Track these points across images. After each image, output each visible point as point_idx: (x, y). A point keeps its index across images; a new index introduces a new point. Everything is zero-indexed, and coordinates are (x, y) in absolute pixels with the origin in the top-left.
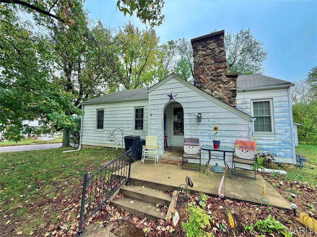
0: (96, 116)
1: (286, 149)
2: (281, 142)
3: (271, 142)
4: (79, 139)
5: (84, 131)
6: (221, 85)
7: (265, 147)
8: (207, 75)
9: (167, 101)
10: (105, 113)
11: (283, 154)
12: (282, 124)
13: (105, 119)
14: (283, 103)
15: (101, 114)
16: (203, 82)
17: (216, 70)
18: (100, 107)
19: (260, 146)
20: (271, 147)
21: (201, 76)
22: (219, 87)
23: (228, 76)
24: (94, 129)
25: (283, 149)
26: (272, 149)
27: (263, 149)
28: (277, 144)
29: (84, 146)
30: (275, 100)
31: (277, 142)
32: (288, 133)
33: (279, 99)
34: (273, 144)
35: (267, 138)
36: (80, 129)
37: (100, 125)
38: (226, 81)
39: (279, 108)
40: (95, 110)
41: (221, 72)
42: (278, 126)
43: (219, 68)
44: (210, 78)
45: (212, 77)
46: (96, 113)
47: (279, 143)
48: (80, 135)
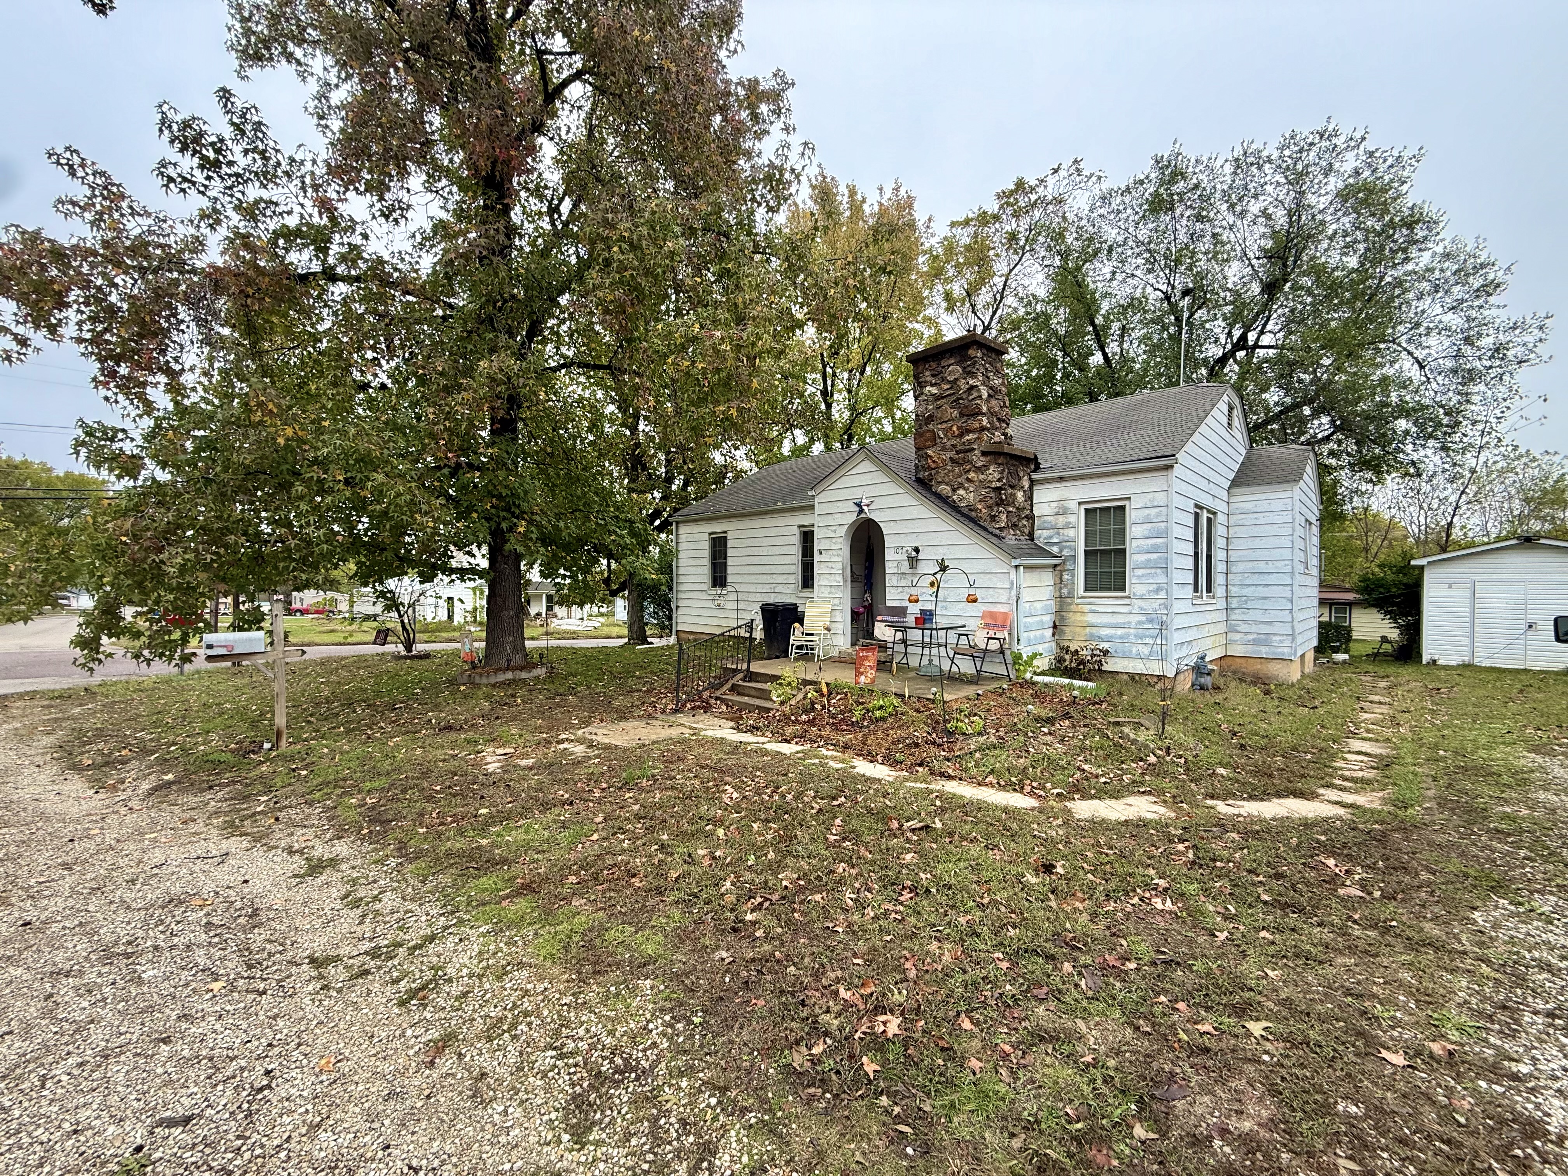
0: (706, 553)
1: (1154, 637)
2: (1144, 618)
3: (1120, 619)
4: (670, 618)
5: (680, 595)
6: (972, 475)
7: (1104, 632)
8: (944, 449)
9: (853, 517)
10: (730, 544)
11: (1146, 651)
12: (1149, 571)
13: (730, 561)
14: (1153, 512)
15: (719, 546)
16: (933, 465)
17: (961, 435)
18: (717, 527)
19: (1094, 631)
20: (1120, 632)
21: (929, 452)
22: (969, 480)
23: (984, 454)
24: (705, 587)
25: (1146, 637)
26: (1122, 637)
27: (1101, 639)
28: (1133, 625)
29: (683, 635)
30: (1136, 503)
31: (1134, 619)
32: (1162, 595)
33: (1146, 500)
34: (1124, 623)
35: (1108, 609)
36: (671, 590)
37: (719, 579)
38: (980, 464)
39: (1143, 526)
40: (706, 537)
41: (970, 442)
42: (1141, 576)
43: (969, 431)
44: (948, 455)
45: (952, 454)
46: (706, 545)
47: (1139, 622)
48: (673, 606)
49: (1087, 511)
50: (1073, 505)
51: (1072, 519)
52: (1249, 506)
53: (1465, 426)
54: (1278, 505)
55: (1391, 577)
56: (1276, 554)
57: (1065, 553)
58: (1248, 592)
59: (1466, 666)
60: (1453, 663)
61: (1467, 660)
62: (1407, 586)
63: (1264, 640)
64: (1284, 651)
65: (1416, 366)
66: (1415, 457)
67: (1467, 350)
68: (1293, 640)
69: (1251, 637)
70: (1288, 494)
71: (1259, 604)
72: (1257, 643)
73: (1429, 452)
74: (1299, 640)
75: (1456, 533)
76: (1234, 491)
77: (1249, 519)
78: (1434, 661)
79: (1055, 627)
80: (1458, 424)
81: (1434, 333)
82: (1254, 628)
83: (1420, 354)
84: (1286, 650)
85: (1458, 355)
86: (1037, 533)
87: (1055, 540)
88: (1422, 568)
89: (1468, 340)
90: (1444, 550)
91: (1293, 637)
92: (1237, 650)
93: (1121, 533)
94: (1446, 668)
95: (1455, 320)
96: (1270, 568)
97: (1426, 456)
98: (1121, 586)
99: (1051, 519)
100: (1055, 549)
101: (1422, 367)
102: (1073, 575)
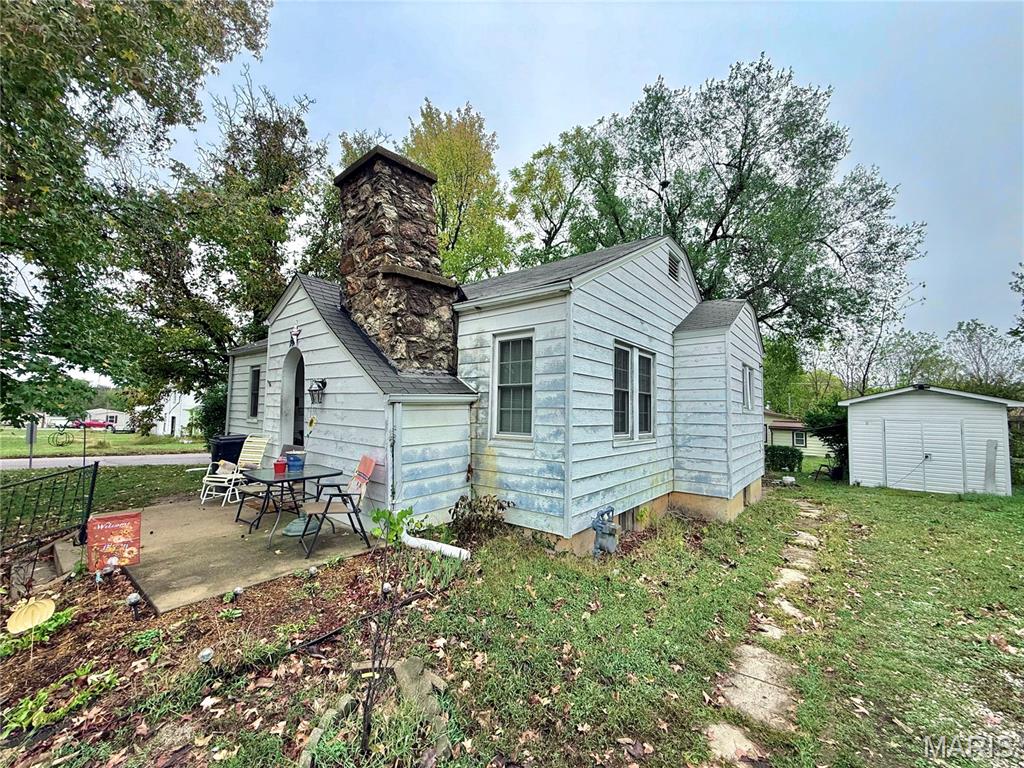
1: (553, 489)
2: (544, 466)
3: (526, 466)
6: (378, 301)
7: (511, 479)
8: (359, 274)
9: (288, 347)
10: (261, 376)
11: (546, 505)
12: (550, 411)
14: (554, 344)
15: (256, 378)
16: (352, 292)
17: (371, 258)
19: (503, 477)
20: (525, 480)
21: (349, 278)
22: (377, 307)
25: (546, 488)
26: (526, 486)
27: (508, 487)
28: (535, 473)
30: (539, 334)
31: (537, 466)
34: (528, 471)
35: (515, 454)
39: (546, 360)
40: (250, 369)
41: (376, 265)
42: (542, 418)
43: (375, 253)
44: (362, 280)
45: (365, 279)
46: (250, 377)
47: (541, 470)
49: (503, 345)
50: (488, 337)
51: (488, 352)
52: (689, 349)
53: (873, 305)
54: (713, 349)
55: (827, 413)
56: (713, 395)
57: (481, 389)
58: (691, 430)
59: (882, 488)
60: (872, 485)
61: (882, 483)
62: (838, 421)
63: (704, 478)
64: (721, 489)
65: (838, 260)
66: (839, 326)
67: (871, 247)
68: (729, 479)
69: (693, 474)
70: (721, 338)
71: (699, 443)
72: (699, 480)
73: (849, 323)
74: (734, 480)
75: (870, 383)
76: (677, 335)
77: (691, 362)
78: (858, 484)
79: (470, 470)
80: (867, 303)
81: (847, 236)
82: (697, 466)
83: (840, 250)
84: (723, 489)
85: (864, 252)
86: (460, 368)
87: (473, 375)
88: (846, 407)
89: (871, 241)
90: (863, 395)
91: (728, 475)
92: (682, 487)
93: (529, 367)
94: (867, 489)
95: (862, 227)
96: (708, 408)
97: (847, 325)
98: (527, 429)
99: (470, 352)
100: (472, 385)
101: (841, 260)
102: (487, 414)
